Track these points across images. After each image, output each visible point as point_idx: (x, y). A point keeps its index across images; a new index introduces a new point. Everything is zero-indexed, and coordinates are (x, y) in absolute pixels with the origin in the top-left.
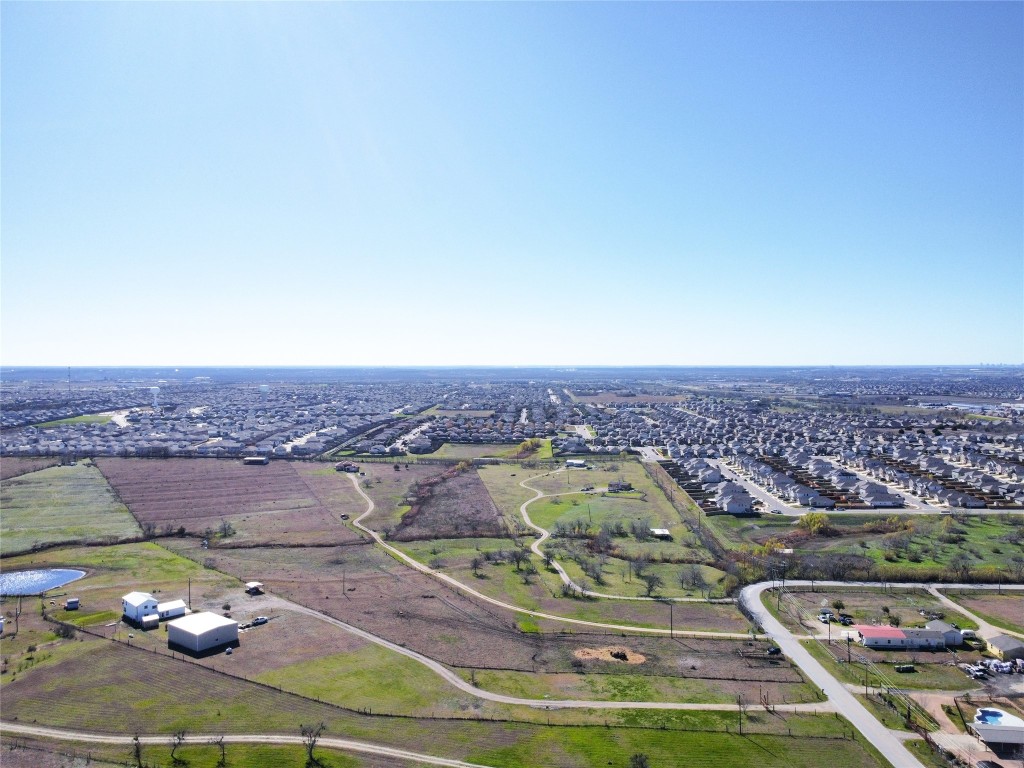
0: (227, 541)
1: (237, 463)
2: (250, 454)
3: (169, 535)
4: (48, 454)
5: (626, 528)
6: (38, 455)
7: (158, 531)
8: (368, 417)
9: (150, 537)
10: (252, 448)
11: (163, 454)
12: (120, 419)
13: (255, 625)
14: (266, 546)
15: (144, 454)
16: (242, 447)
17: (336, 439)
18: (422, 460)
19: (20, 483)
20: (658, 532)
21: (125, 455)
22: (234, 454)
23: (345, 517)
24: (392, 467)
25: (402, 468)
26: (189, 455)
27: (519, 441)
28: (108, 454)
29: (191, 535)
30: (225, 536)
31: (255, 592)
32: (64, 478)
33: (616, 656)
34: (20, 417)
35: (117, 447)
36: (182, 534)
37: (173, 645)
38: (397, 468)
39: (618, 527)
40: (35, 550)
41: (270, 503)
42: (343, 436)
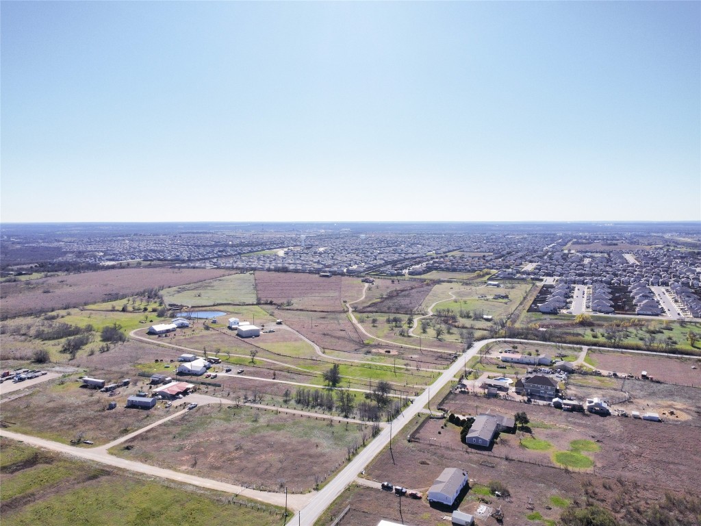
0: (288, 307)
1: (317, 276)
2: (325, 272)
3: (266, 304)
4: (237, 268)
5: (471, 314)
6: (232, 268)
7: (262, 302)
8: (403, 255)
9: (258, 304)
10: (327, 269)
11: (285, 270)
12: (281, 253)
13: (270, 332)
14: (301, 310)
15: (277, 270)
16: (323, 268)
17: (375, 266)
18: (412, 278)
19: (220, 280)
20: (485, 317)
21: (269, 270)
22: (317, 271)
23: (345, 302)
24: (391, 281)
25: (396, 282)
26: (296, 271)
27: (474, 271)
28: (262, 269)
29: (275, 304)
30: (288, 306)
31: (280, 323)
32: (238, 279)
33: (386, 352)
34: (236, 251)
35: (267, 266)
36: (271, 303)
37: (238, 335)
38: (393, 282)
39: (468, 313)
40: (214, 305)
41: (317, 294)
42: (380, 265)
